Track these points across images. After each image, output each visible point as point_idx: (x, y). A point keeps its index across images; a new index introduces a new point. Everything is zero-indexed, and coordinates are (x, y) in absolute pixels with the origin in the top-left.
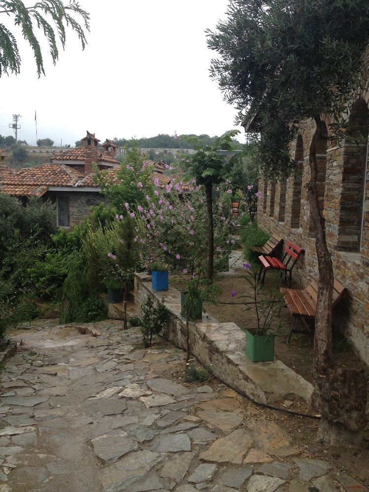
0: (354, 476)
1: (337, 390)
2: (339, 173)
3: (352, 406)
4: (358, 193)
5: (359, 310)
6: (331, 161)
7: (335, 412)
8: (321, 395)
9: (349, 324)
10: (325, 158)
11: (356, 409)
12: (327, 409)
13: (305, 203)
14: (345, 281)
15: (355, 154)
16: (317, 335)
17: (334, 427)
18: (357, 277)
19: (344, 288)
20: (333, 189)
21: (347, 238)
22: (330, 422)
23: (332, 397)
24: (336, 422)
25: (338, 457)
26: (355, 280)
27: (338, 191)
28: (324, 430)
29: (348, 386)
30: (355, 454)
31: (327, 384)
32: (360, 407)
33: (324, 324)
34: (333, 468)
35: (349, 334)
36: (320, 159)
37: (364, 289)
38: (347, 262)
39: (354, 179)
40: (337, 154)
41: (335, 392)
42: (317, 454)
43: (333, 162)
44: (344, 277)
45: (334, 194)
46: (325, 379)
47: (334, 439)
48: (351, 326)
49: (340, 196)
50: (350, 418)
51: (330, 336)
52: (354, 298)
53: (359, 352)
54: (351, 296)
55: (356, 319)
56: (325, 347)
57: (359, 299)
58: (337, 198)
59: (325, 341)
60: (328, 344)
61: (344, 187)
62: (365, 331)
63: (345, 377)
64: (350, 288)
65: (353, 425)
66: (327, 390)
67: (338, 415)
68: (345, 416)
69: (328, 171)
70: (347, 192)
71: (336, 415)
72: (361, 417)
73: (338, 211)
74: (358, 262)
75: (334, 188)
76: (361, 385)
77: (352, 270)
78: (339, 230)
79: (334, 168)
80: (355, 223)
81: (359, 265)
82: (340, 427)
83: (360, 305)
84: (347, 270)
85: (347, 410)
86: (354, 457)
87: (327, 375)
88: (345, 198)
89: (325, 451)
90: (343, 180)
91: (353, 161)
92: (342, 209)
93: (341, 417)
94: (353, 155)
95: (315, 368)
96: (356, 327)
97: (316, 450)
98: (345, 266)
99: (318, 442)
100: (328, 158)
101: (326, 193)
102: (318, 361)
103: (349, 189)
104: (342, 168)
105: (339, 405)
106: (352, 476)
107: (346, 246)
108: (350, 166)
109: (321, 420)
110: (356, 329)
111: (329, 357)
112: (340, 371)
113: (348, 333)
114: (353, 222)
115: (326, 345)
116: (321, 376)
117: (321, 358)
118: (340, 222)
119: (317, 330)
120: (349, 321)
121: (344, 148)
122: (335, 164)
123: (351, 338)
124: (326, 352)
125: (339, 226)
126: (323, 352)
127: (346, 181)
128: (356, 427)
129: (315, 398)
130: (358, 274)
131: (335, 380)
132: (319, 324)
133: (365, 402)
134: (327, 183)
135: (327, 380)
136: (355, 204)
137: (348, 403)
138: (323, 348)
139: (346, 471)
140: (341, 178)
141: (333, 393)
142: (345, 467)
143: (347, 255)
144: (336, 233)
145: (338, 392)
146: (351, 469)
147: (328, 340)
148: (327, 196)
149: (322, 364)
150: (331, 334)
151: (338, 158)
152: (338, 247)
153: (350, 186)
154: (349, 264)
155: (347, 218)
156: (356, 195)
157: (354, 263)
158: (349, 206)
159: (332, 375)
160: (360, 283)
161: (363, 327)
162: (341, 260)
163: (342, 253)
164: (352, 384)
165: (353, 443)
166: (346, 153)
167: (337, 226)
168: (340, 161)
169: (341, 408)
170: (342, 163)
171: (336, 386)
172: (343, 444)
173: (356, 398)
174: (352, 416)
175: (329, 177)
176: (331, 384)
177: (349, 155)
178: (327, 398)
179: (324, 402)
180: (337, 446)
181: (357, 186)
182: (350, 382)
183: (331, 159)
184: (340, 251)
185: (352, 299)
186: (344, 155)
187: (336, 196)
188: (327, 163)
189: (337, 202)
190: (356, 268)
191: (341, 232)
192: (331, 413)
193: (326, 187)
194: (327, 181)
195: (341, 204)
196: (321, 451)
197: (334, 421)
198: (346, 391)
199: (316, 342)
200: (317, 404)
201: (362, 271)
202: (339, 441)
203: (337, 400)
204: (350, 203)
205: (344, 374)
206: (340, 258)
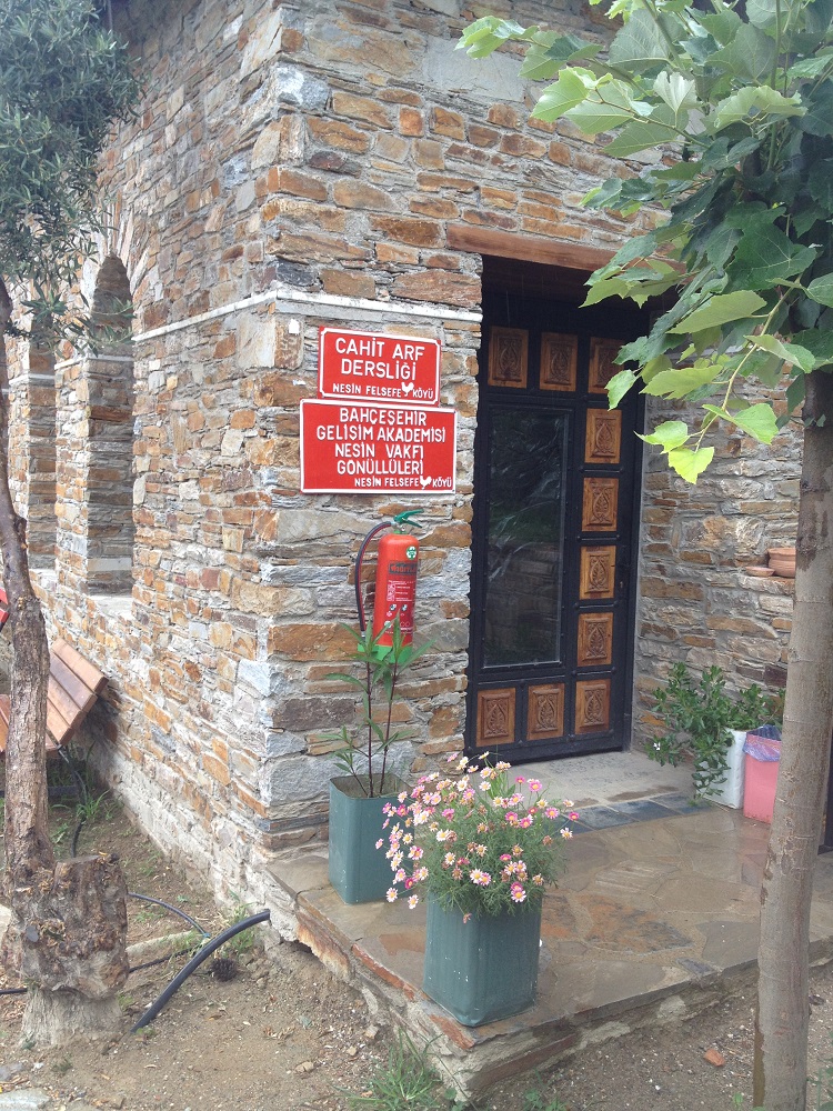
0: (99, 1104)
1: (57, 914)
2: (81, 419)
3: (93, 942)
4: (126, 463)
5: (135, 723)
6: (64, 391)
7: (56, 967)
8: (22, 936)
9: (116, 755)
10: (50, 384)
11: (103, 947)
12: (35, 966)
13: (18, 488)
14: (105, 661)
15: (114, 379)
16: (11, 795)
17: (56, 1003)
18: (127, 649)
19: (101, 676)
20: (71, 456)
21: (108, 565)
22: (47, 993)
23: (47, 932)
24: (60, 989)
25: (66, 1068)
26: (124, 656)
27: (82, 458)
28: (36, 1014)
29: (83, 897)
30: (106, 1052)
31: (35, 906)
32: (110, 941)
33: (26, 766)
34: (51, 1100)
35: (118, 780)
36: (45, 385)
37: (142, 674)
38: (107, 618)
39: (113, 434)
40: (75, 375)
41: (54, 920)
42: (17, 1079)
43: (68, 393)
44: (102, 651)
45: (74, 466)
46: (29, 896)
47: (58, 1031)
48: (120, 760)
49: (87, 470)
50: (91, 971)
51: (43, 792)
52: (125, 696)
53: (137, 816)
54: (118, 693)
55: (129, 742)
56: (29, 821)
57: (133, 697)
58: (81, 475)
59: (30, 806)
60: (37, 810)
61: (94, 451)
62: (148, 767)
63: (75, 880)
64: (116, 676)
65: (99, 987)
66: (36, 919)
67: (63, 972)
68: (78, 971)
69: (60, 414)
70: (101, 462)
71: (57, 973)
72: (115, 962)
73: (85, 504)
74: (128, 616)
75: (74, 453)
76: (112, 890)
77: (118, 635)
78: (88, 547)
79: (72, 408)
80: (124, 531)
81: (130, 623)
82: (70, 996)
83: (136, 710)
84: (108, 635)
85: (81, 956)
86: (103, 1058)
87: (34, 884)
88: (97, 474)
89: (37, 1065)
90: (92, 434)
91: (111, 393)
92: (94, 499)
93: (70, 975)
94: (110, 381)
95: (8, 873)
96: (130, 760)
97: (15, 1068)
98: (103, 627)
99: (22, 1049)
100: (59, 383)
101: (58, 465)
102: (14, 855)
103: (107, 456)
104: (88, 408)
105: (62, 948)
106: (94, 1104)
107: (106, 583)
108: (103, 403)
109: (28, 994)
110: (130, 764)
111: (39, 842)
112: (62, 868)
113: (115, 777)
114: (118, 528)
115: (31, 815)
116: (19, 890)
117: (20, 847)
118: (90, 528)
119: (11, 783)
120: (116, 749)
121: (88, 363)
122: (73, 397)
123: (121, 786)
124: (32, 831)
125: (89, 537)
126: (24, 832)
127: (97, 437)
128: (105, 988)
129: (9, 946)
130: (128, 643)
131: (52, 891)
132: (15, 768)
133: (124, 927)
134: (60, 440)
135: (35, 895)
136: (121, 489)
137: (82, 939)
138: (24, 822)
139: (83, 1096)
140: (86, 429)
141: (49, 923)
142: (81, 1088)
143: (108, 602)
144: (83, 553)
145: (61, 918)
146: (95, 1089)
147: (37, 801)
148: (61, 469)
149: (23, 861)
150: (44, 787)
151: (78, 384)
152: (90, 585)
153: (107, 447)
154: (112, 623)
155: (105, 519)
156: (122, 469)
157: (120, 618)
158: (108, 494)
159: (45, 883)
160: (133, 662)
161: (143, 759)
162: (95, 615)
163: (98, 599)
164: (90, 893)
165: (100, 1028)
166: (93, 375)
167: (84, 540)
168: (80, 391)
169: (67, 954)
170: (86, 397)
171: (55, 906)
172: (78, 1037)
173: (100, 922)
174: (93, 965)
175: (63, 428)
176: (45, 902)
177: (100, 379)
178: (35, 939)
179: (28, 950)
180: (65, 1044)
181: (121, 448)
182: (87, 888)
183: (64, 386)
184: (93, 593)
185: (120, 701)
186: (90, 377)
187: (78, 470)
188: (58, 395)
189: (82, 484)
190: (125, 628)
191: (95, 551)
192: (44, 971)
193: (58, 448)
194: (59, 437)
195: (89, 489)
196: (27, 1068)
197: (54, 989)
198: (79, 912)
199: (9, 811)
200: (15, 959)
201: (135, 634)
202: (71, 1031)
203: (56, 937)
204: (110, 486)
205: (72, 875)
206: (93, 610)
